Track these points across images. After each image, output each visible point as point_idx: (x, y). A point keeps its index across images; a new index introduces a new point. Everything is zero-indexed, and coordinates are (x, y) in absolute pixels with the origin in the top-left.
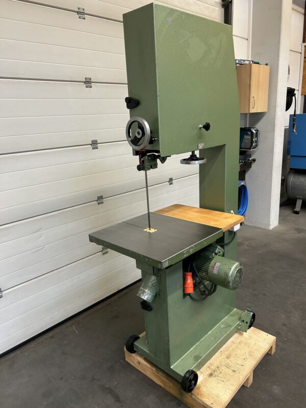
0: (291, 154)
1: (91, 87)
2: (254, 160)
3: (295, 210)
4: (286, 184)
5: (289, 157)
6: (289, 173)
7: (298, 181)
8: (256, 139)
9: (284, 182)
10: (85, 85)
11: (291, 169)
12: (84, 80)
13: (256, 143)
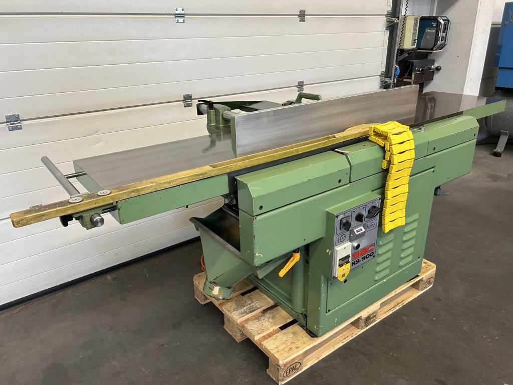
0: (499, 66)
2: (438, 69)
3: (495, 150)
5: (496, 68)
6: (494, 95)
8: (444, 34)
11: (497, 88)
13: (443, 42)
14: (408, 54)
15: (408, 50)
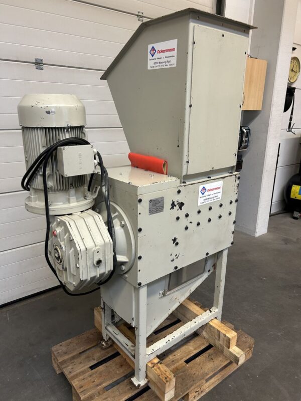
1: (42, 69)
8: (247, 139)
10: (35, 67)
12: (34, 61)
13: (246, 144)
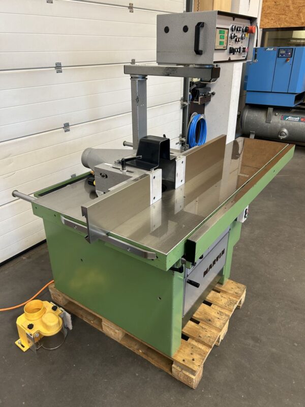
0: (247, 90)
2: (213, 94)
4: (241, 119)
5: (245, 91)
6: (244, 108)
7: (252, 116)
9: (239, 117)
11: (246, 104)
14: (196, 85)
15: (196, 83)
